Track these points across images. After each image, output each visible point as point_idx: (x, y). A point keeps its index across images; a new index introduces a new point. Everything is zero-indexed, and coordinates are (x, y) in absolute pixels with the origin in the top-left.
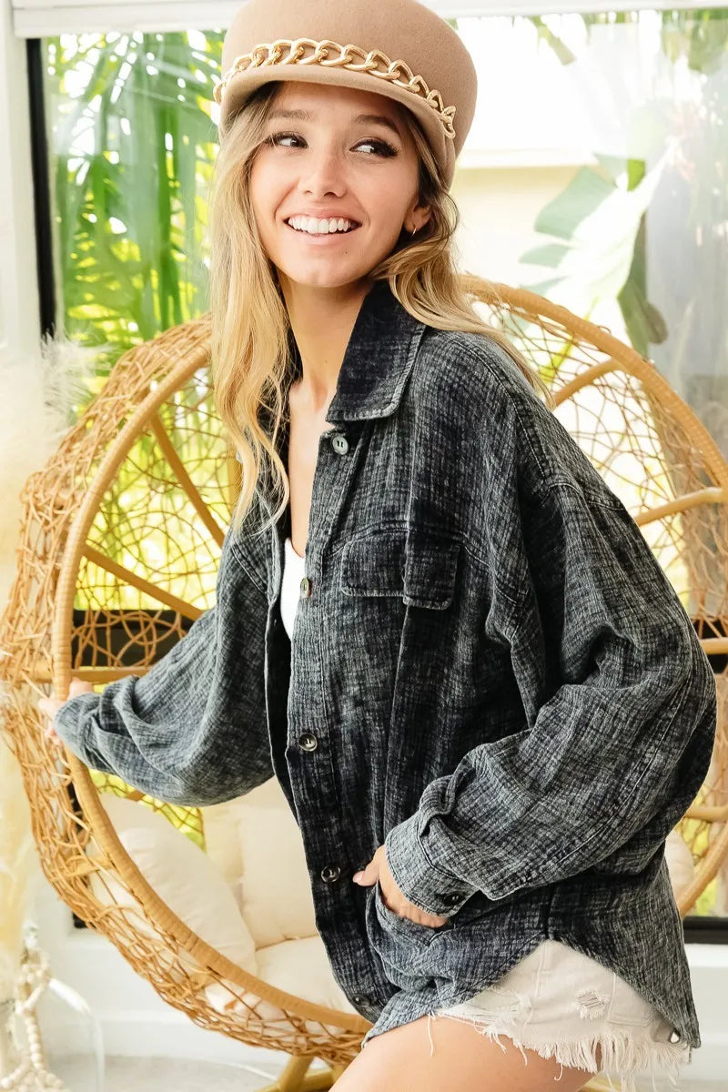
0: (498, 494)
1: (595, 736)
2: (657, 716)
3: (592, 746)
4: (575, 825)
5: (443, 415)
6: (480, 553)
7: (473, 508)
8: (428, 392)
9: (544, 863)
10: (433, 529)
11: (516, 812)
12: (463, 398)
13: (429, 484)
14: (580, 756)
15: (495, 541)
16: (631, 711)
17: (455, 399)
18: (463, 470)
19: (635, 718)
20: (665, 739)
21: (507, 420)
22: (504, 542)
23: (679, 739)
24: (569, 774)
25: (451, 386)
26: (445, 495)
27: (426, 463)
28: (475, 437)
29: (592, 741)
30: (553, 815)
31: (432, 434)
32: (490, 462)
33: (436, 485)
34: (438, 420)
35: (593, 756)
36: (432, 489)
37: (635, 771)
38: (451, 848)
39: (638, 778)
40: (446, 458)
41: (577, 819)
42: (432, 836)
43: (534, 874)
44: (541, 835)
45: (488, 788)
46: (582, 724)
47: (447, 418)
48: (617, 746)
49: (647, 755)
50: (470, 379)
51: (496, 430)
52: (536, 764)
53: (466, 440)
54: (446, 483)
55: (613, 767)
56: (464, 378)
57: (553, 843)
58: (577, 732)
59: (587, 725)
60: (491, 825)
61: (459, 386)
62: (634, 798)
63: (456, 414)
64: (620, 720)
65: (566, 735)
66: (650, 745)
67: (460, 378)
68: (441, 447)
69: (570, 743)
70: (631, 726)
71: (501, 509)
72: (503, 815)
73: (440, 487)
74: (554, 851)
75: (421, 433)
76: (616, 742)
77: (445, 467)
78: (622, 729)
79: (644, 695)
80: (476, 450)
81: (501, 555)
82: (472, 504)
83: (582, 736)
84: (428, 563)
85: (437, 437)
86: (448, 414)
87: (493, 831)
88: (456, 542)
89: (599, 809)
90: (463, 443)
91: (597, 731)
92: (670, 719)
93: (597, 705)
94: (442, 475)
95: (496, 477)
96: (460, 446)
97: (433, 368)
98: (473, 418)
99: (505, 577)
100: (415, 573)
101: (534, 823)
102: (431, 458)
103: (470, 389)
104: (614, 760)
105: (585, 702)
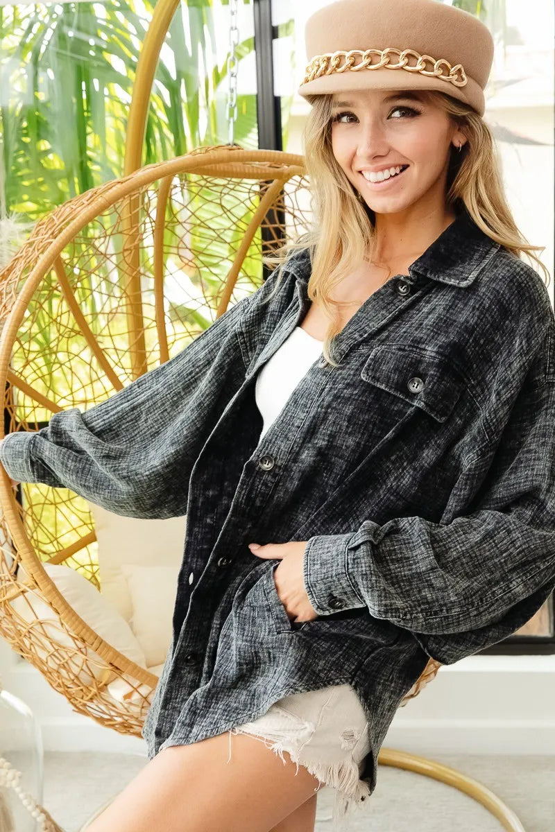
0: (516, 365)
1: (493, 548)
2: (534, 561)
3: (488, 553)
4: (452, 599)
5: (505, 299)
6: (480, 398)
7: (490, 367)
8: (501, 279)
9: (417, 613)
10: (457, 366)
11: (422, 567)
12: (524, 294)
13: (470, 337)
14: (476, 556)
15: (498, 394)
16: (524, 543)
17: (519, 292)
18: (496, 339)
19: (523, 550)
20: (529, 579)
21: (544, 324)
22: (504, 398)
23: (536, 585)
24: (462, 564)
25: (520, 284)
26: (477, 348)
27: (476, 323)
28: (517, 323)
29: (489, 550)
30: (445, 582)
31: (490, 306)
32: (521, 343)
33: (475, 338)
34: (499, 300)
35: (484, 561)
36: (471, 341)
37: (501, 588)
38: (370, 566)
39: (501, 593)
40: (491, 325)
41: (456, 595)
42: (360, 553)
43: (408, 617)
44: (424, 594)
45: (409, 543)
46: (489, 535)
47: (507, 301)
48: (501, 563)
49: (514, 583)
50: (533, 287)
51: (534, 326)
52: (444, 545)
53: (510, 321)
54: (482, 342)
55: (489, 578)
56: (530, 283)
57: (428, 603)
58: (484, 539)
59: (492, 538)
60: (396, 568)
61: (525, 286)
62: (493, 604)
63: (514, 301)
64: (514, 545)
65: (475, 537)
66: (519, 577)
67: (528, 282)
68: (492, 317)
69: (476, 543)
70: (518, 554)
71: (513, 376)
72: (411, 565)
73: (476, 341)
74: (426, 609)
75: (482, 303)
76: (503, 560)
77: (487, 331)
78: (511, 553)
79: (540, 538)
80: (513, 331)
81: (498, 405)
82: (490, 364)
83: (485, 543)
84: (445, 386)
85: (493, 310)
86: (509, 298)
87: (395, 573)
88: (464, 382)
89: (471, 597)
90: (507, 322)
91: (496, 545)
92: (539, 568)
93: (504, 529)
94: (482, 335)
95: (521, 355)
96: (504, 322)
97: (509, 268)
98: (523, 310)
99: (492, 420)
100: (435, 388)
101: (427, 581)
102: (482, 320)
103: (531, 292)
104: (492, 573)
105: (497, 523)
